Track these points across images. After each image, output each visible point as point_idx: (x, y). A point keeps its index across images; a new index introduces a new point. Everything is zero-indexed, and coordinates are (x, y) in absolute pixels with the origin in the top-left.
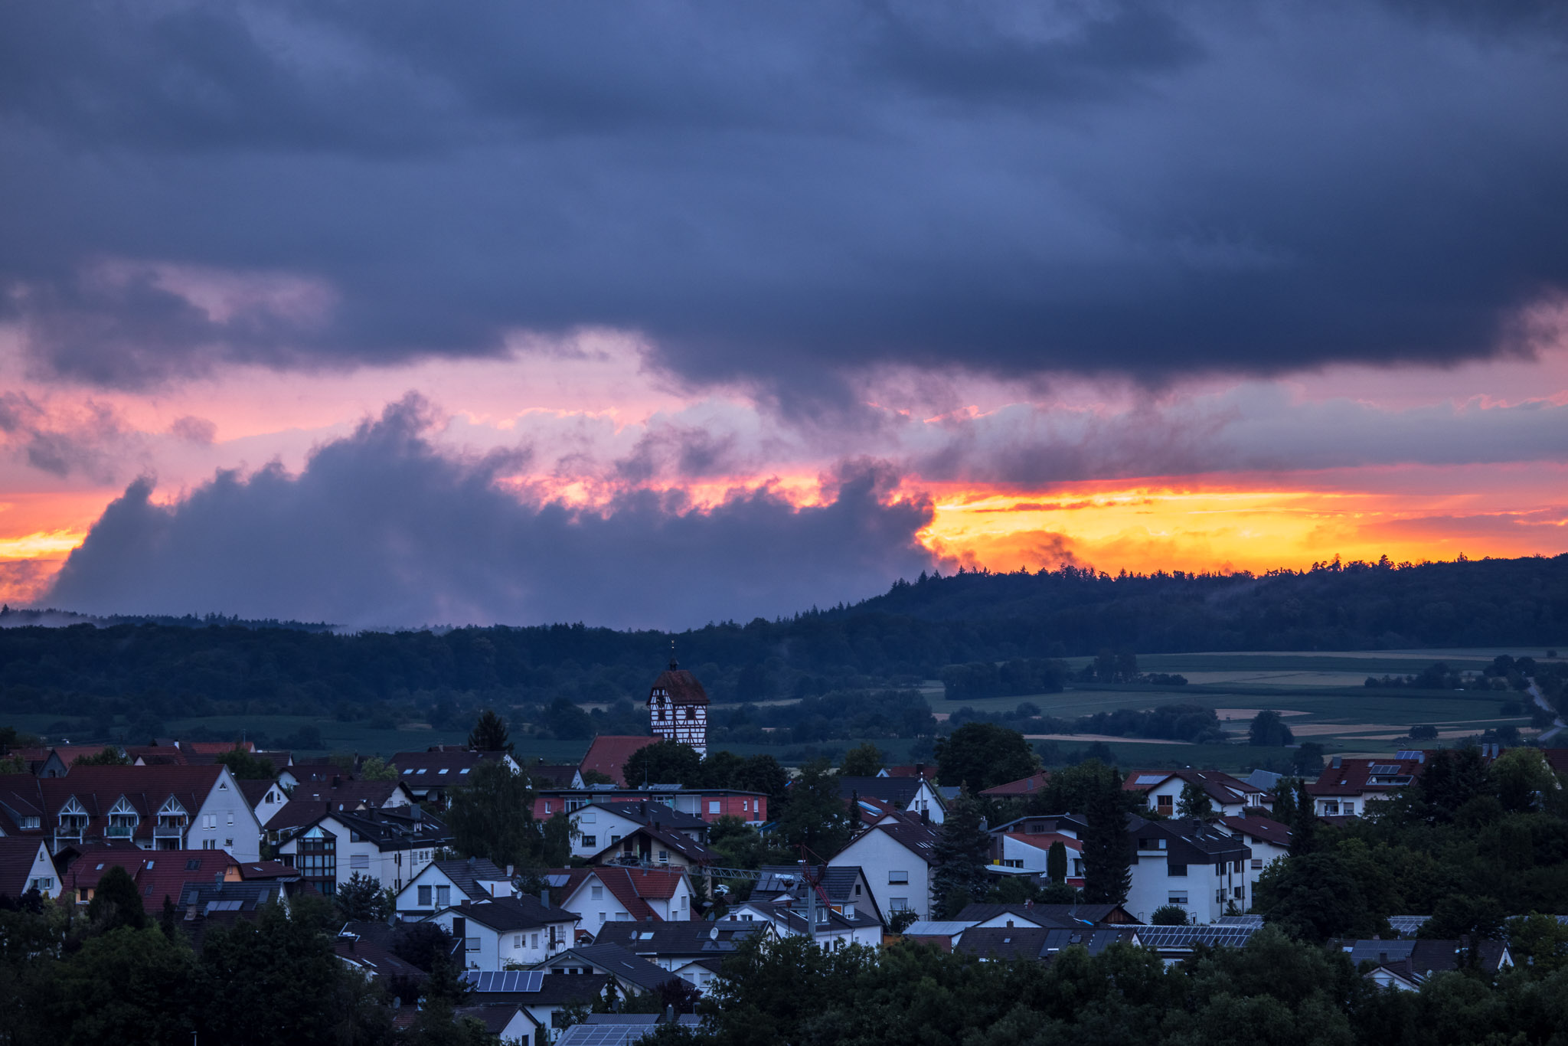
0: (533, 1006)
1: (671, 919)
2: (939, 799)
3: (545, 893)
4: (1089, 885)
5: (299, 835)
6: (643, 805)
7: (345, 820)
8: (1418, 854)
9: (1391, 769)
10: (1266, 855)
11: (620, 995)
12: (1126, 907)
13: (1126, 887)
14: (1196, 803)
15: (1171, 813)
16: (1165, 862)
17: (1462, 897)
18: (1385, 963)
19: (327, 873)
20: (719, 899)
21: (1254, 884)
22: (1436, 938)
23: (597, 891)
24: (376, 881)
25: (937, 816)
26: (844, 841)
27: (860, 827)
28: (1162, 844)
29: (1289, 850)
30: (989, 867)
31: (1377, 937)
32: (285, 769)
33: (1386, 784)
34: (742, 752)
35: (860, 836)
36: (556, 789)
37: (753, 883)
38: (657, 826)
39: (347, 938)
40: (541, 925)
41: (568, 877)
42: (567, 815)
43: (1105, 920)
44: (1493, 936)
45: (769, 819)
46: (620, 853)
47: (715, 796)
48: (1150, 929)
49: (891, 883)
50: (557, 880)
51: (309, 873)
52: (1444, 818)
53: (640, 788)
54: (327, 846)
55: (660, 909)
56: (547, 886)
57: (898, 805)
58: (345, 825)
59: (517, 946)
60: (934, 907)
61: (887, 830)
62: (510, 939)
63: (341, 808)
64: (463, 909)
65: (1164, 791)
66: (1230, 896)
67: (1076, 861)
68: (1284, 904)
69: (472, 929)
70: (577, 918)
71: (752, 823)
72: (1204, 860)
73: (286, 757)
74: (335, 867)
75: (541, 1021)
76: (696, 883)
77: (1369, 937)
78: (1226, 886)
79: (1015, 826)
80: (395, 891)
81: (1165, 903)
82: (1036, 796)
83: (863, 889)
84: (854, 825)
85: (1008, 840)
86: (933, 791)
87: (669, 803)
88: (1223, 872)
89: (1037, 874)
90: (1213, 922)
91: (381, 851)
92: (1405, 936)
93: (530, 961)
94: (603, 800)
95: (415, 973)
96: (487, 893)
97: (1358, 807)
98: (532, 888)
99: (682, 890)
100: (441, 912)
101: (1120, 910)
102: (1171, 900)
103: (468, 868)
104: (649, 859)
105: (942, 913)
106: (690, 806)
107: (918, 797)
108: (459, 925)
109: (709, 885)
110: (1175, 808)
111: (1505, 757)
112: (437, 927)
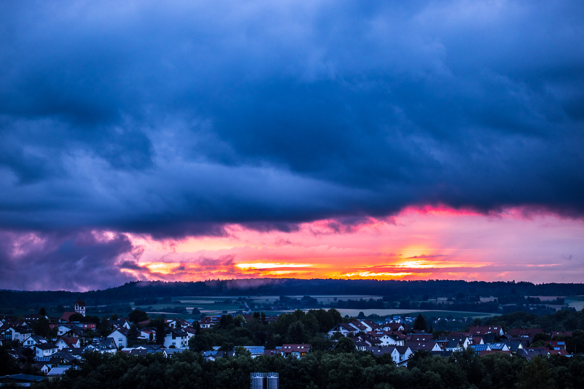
0: (48, 364)
1: (76, 347)
2: (129, 324)
3: (52, 342)
4: (157, 341)
5: (5, 331)
6: (72, 326)
7: (14, 328)
8: (219, 335)
9: (215, 319)
10: (191, 335)
11: (65, 362)
12: (164, 345)
13: (164, 341)
14: (178, 325)
15: (173, 327)
16: (172, 336)
17: (227, 343)
18: (211, 355)
19: (10, 338)
20: (86, 343)
21: (188, 341)
22: (222, 351)
23: (62, 342)
24: (19, 340)
25: (128, 327)
26: (110, 332)
27: (114, 330)
28: (171, 333)
29: (195, 334)
30: (138, 338)
31: (210, 351)
32: (3, 318)
33: (214, 322)
34: (92, 315)
35: (113, 332)
36: (55, 322)
37: (92, 341)
38: (74, 330)
39: (13, 350)
40: (51, 348)
41: (56, 339)
42: (57, 327)
43: (160, 348)
44: (232, 350)
45: (96, 328)
46: (67, 335)
47: (86, 324)
48: (168, 349)
49: (119, 341)
50: (55, 340)
51: (7, 338)
52: (224, 328)
53: (72, 322)
54: (10, 333)
55: (74, 346)
56: (52, 341)
57: (121, 326)
58: (14, 329)
59: (46, 352)
60: (127, 345)
61: (119, 330)
62: (45, 351)
63: (13, 326)
64: (36, 345)
65: (172, 323)
66: (184, 343)
67: (155, 336)
68: (193, 344)
69: (37, 349)
70: (58, 347)
71: (93, 329)
72: (179, 336)
73: (4, 316)
74: (12, 337)
75: (49, 367)
76: (81, 341)
77: (209, 351)
78: (183, 341)
79: (143, 330)
80: (23, 341)
81: (171, 344)
82: (148, 324)
83: (113, 342)
84: (112, 330)
85: (142, 332)
86: (128, 323)
87: (77, 325)
88: (183, 338)
89: (147, 339)
90: (180, 348)
91: (21, 334)
92: (216, 351)
93: (48, 355)
94: (64, 324)
95: (26, 357)
96: (41, 342)
97: (209, 326)
98: (49, 341)
99: (78, 342)
100: (31, 346)
101: (163, 346)
102: (173, 344)
103: (37, 337)
104: (73, 336)
105: (129, 346)
106: (81, 326)
107: (125, 324)
108: (35, 348)
109: (84, 341)
110: (174, 326)
111: (236, 316)
112: (30, 348)
